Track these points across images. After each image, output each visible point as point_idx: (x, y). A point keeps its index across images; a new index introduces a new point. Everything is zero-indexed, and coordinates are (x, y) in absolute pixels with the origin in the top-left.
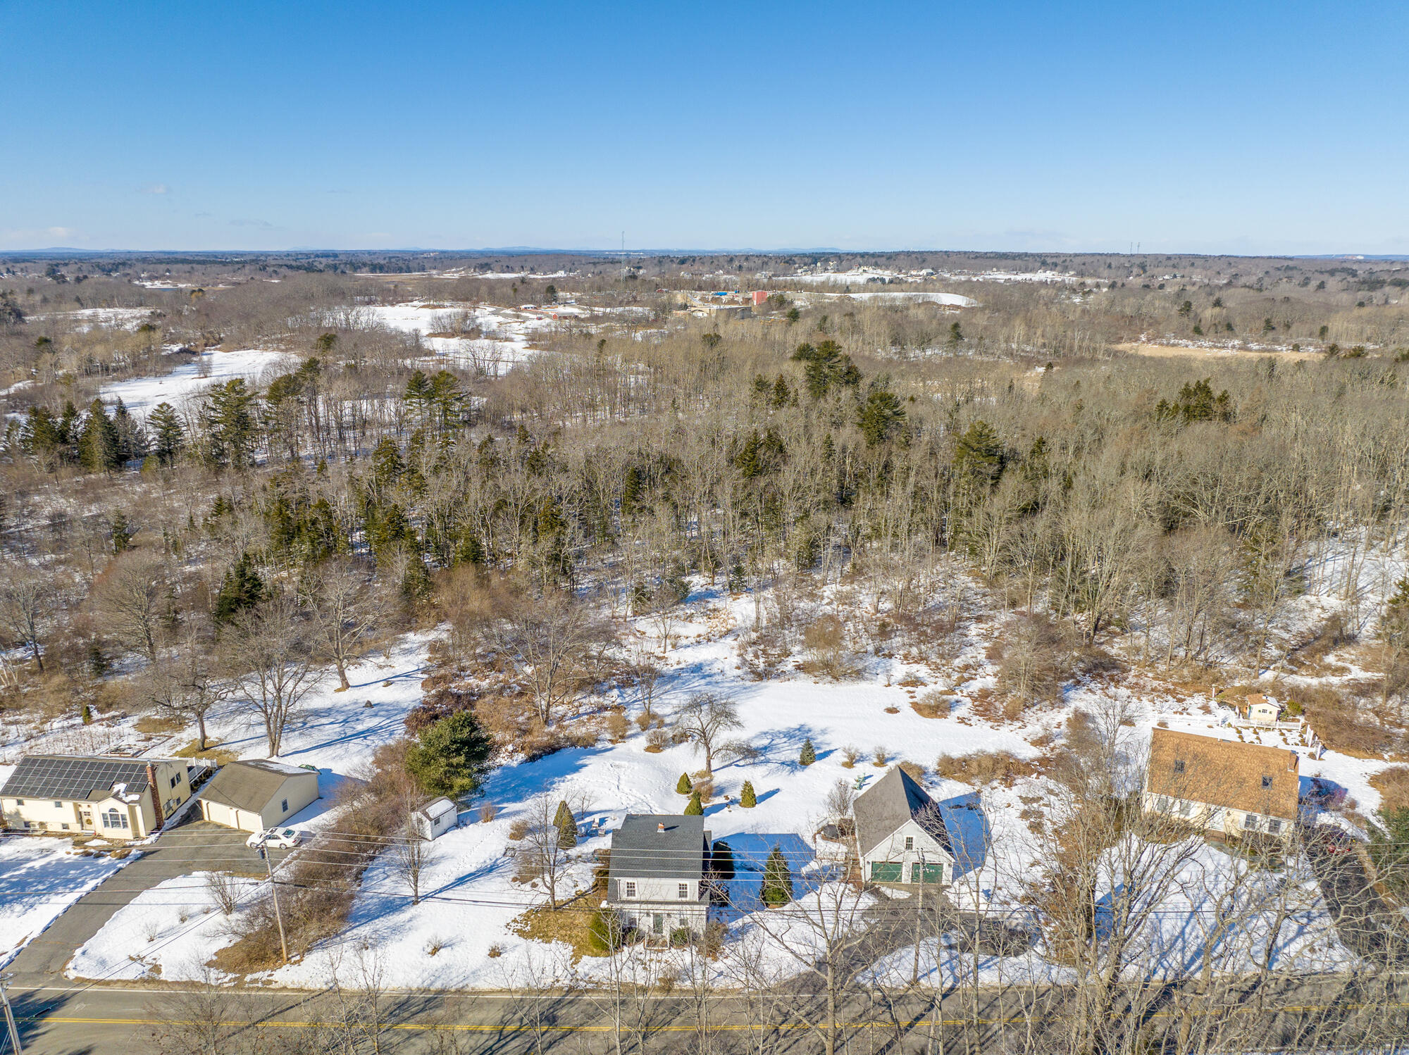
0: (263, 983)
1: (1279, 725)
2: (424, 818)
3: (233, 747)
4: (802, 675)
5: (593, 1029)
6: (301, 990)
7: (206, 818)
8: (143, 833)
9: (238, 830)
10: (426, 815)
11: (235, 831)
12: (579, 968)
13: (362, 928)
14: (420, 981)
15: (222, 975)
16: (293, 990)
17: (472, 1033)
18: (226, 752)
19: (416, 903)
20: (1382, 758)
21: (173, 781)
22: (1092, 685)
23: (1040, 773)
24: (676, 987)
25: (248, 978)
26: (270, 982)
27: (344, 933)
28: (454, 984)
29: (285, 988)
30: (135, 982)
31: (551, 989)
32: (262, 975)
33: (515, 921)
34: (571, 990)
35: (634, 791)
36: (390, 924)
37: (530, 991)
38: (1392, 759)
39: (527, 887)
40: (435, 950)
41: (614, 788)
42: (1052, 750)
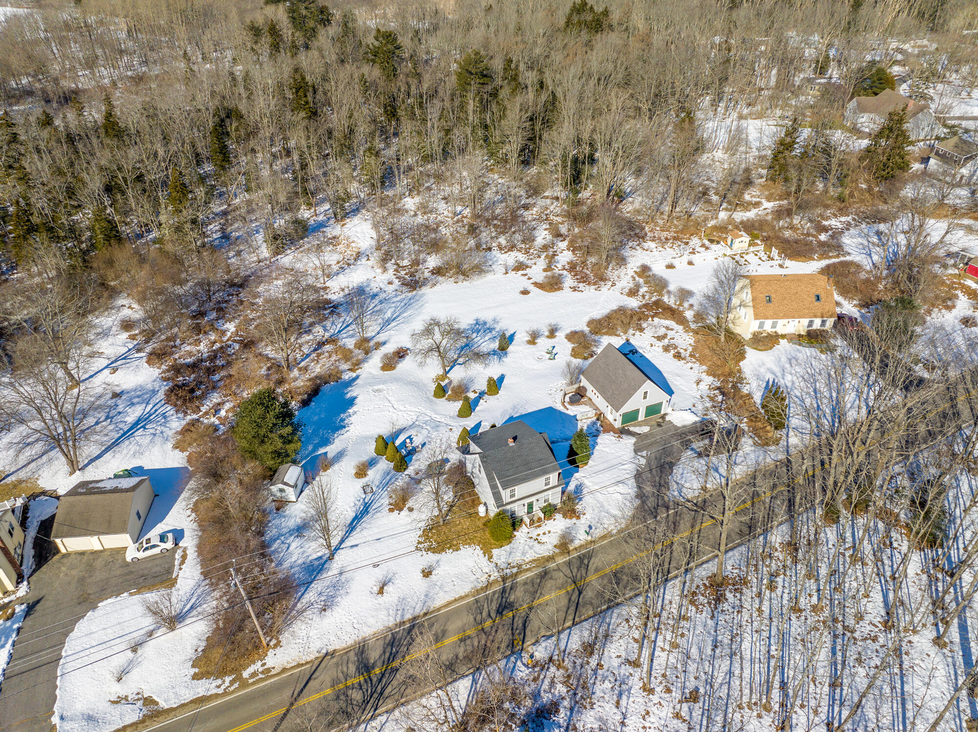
0: (262, 673)
1: (752, 249)
2: (285, 487)
3: (22, 475)
4: (440, 278)
5: (541, 600)
6: (299, 665)
7: (63, 550)
8: (10, 587)
9: (104, 550)
10: (286, 484)
11: (101, 551)
12: (495, 559)
13: (306, 596)
14: (391, 619)
15: (219, 682)
16: (292, 668)
17: (462, 640)
18: (20, 482)
19: (331, 558)
20: (814, 259)
21: (10, 532)
22: (630, 244)
23: (653, 317)
24: (571, 548)
25: (246, 674)
26: (269, 670)
27: (295, 605)
28: (418, 611)
29: (284, 670)
30: (142, 721)
31: (489, 585)
32: (257, 666)
33: (419, 543)
34: (504, 579)
35: (409, 408)
36: (327, 583)
37: (478, 592)
38: (820, 259)
39: (405, 512)
40: (381, 591)
41: (391, 409)
42: (643, 296)
